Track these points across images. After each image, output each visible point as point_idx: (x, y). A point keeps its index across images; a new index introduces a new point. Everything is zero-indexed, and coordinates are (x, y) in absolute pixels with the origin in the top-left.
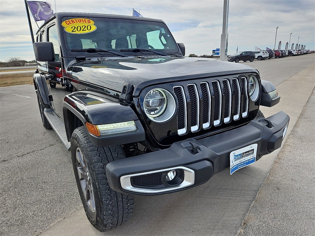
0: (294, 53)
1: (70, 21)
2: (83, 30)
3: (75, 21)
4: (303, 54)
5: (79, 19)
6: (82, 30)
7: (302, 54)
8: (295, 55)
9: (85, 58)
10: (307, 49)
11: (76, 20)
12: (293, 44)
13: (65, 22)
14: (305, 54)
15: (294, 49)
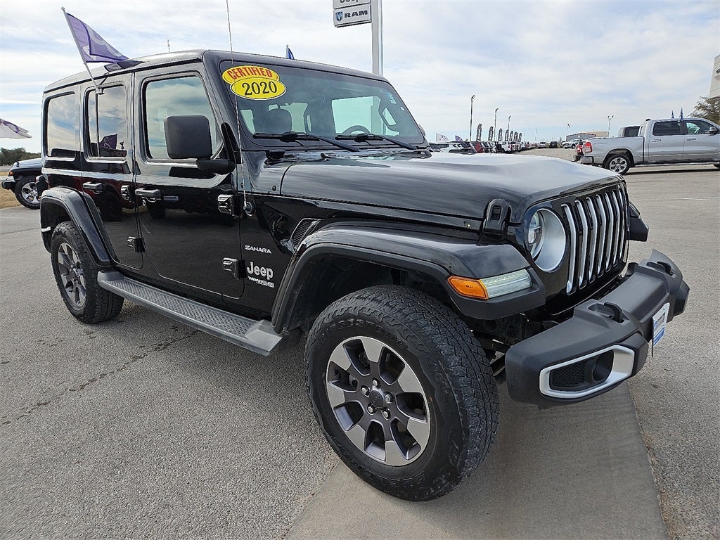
0: (506, 147)
1: (236, 71)
2: (264, 92)
3: (244, 71)
4: (520, 151)
5: (250, 67)
6: (262, 91)
7: (517, 151)
8: (508, 152)
9: (284, 153)
10: (524, 139)
11: (245, 69)
12: (501, 131)
13: (228, 72)
14: (523, 149)
15: (504, 140)
